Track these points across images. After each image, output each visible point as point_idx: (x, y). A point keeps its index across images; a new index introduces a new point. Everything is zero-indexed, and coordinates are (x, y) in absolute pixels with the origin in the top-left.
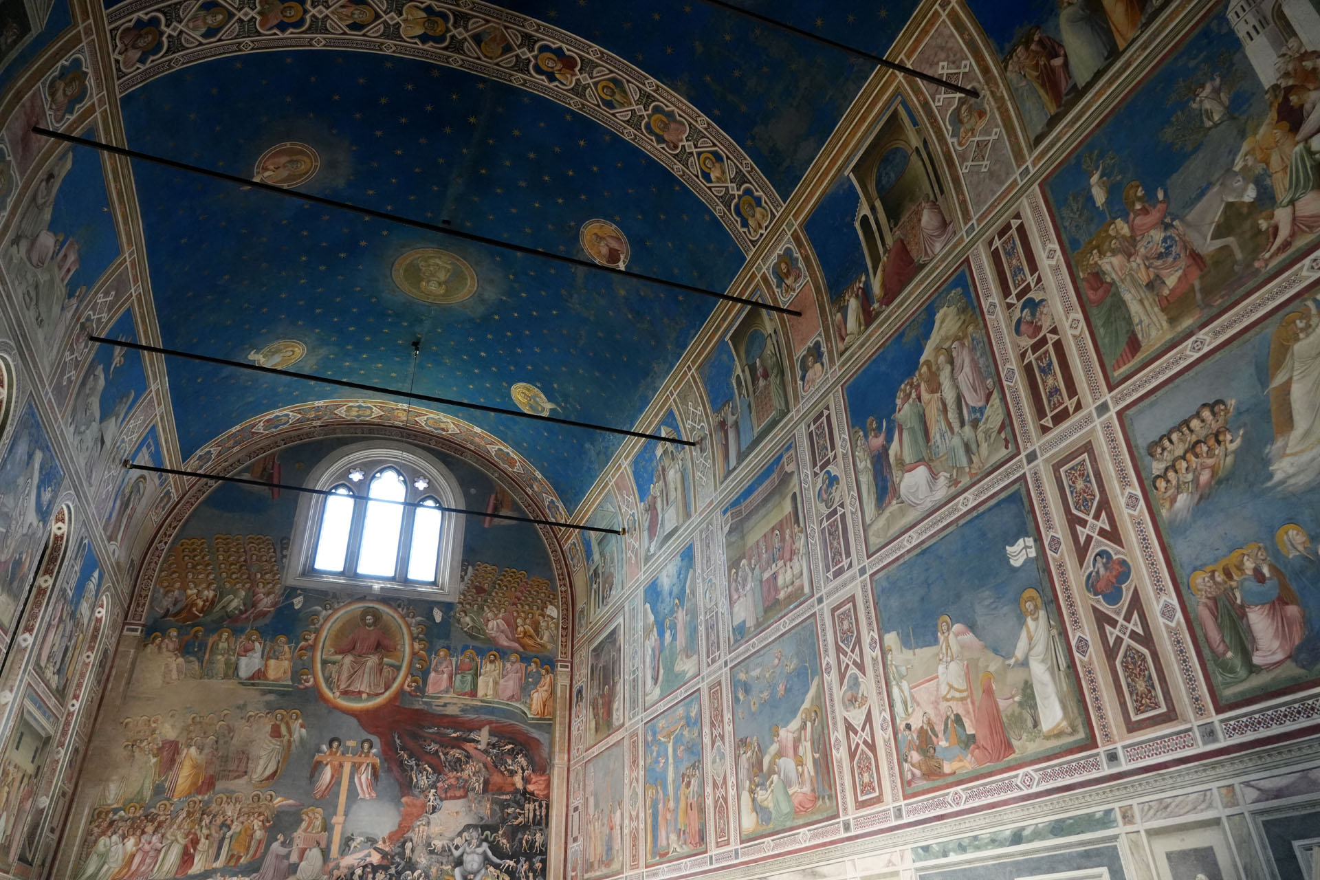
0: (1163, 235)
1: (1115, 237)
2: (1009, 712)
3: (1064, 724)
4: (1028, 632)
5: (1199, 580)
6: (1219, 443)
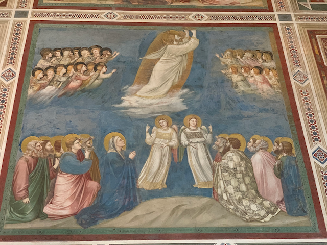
5: (32, 143)
6: (96, 70)
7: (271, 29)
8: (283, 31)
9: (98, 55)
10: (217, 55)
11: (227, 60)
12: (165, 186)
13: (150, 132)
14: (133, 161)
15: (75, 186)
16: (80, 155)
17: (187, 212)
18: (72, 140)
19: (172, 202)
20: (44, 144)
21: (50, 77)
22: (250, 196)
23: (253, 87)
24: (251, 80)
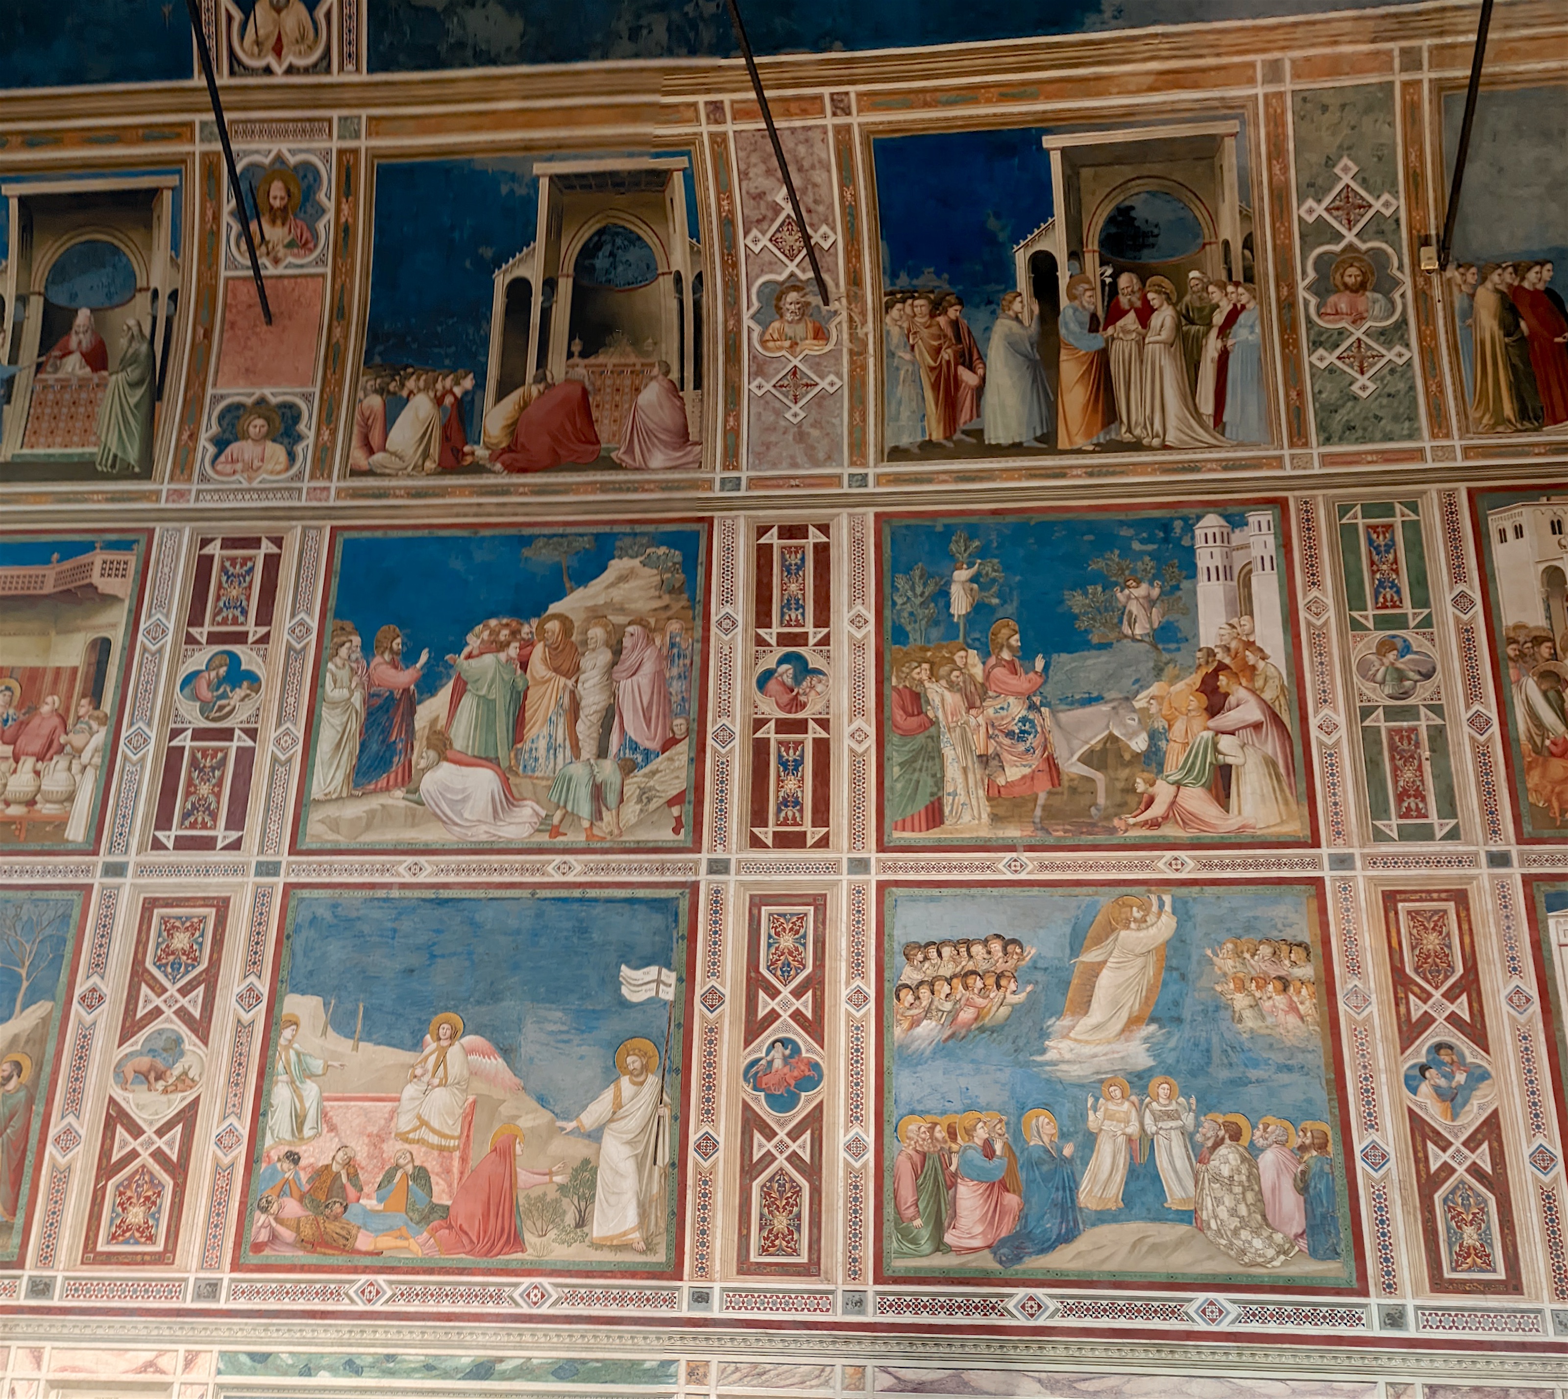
0: (1024, 713)
1: (960, 669)
2: (536, 1192)
3: (636, 1235)
4: (618, 1096)
5: (913, 1127)
6: (999, 987)
7: (1312, 890)
8: (1334, 894)
9: (1001, 954)
10: (1209, 952)
11: (1226, 963)
12: (1121, 1205)
13: (1095, 1110)
14: (1070, 1161)
15: (986, 1201)
16: (988, 1150)
17: (1155, 1248)
18: (973, 1122)
19: (1133, 1229)
20: (932, 1129)
21: (925, 1003)
22: (1253, 1224)
23: (1270, 1020)
24: (1267, 1005)
